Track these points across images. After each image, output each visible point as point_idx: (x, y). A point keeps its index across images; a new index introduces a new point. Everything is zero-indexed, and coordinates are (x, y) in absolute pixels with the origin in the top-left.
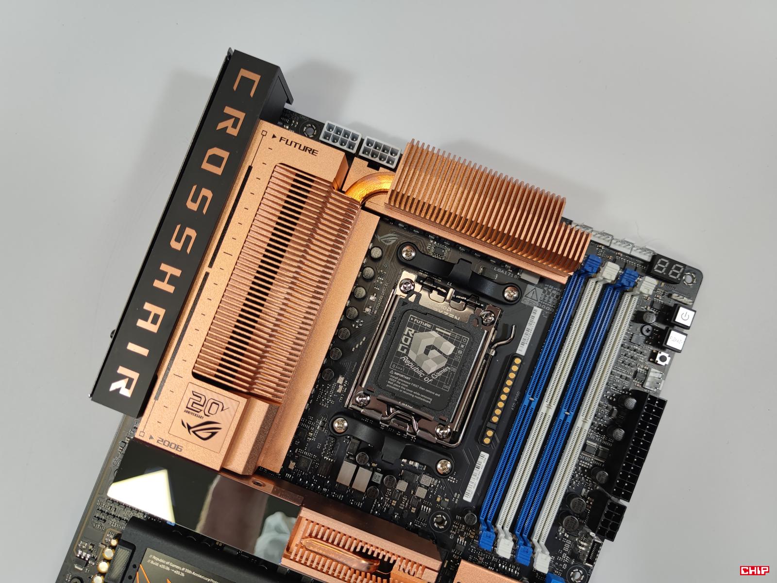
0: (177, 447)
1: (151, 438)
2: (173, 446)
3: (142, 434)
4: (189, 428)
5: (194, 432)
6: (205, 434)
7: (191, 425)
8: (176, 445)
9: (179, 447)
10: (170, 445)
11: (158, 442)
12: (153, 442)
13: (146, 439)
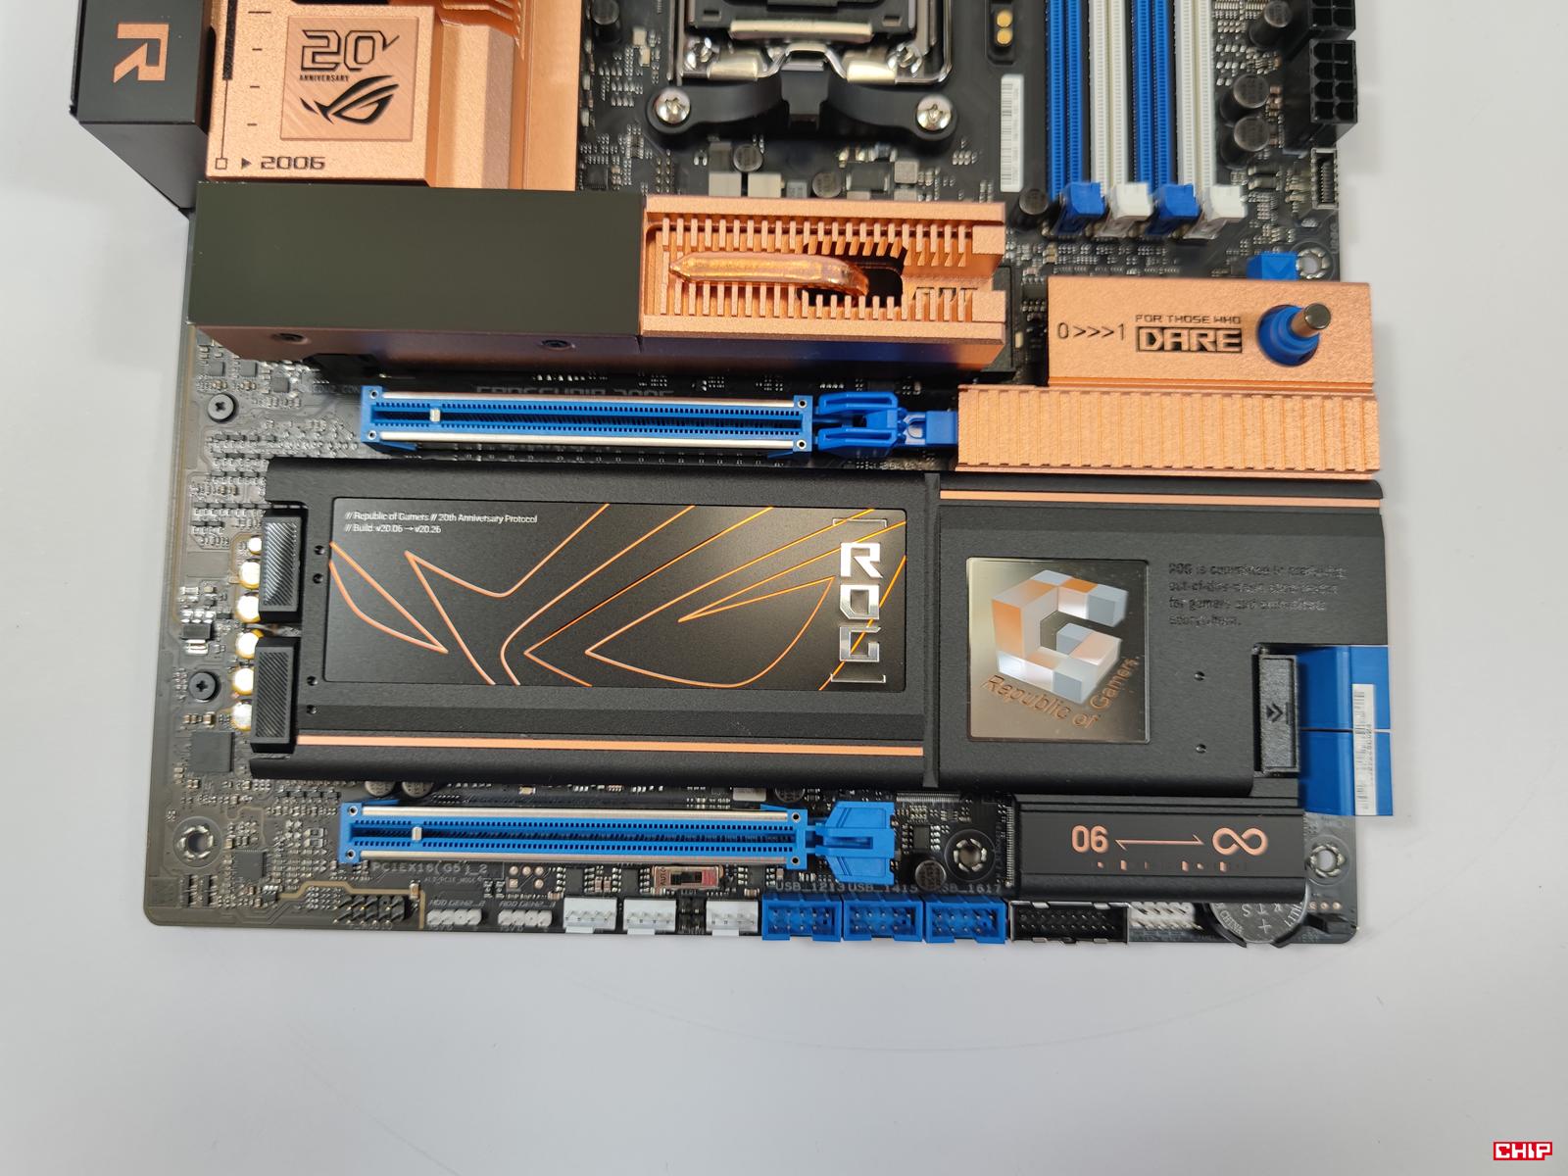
0: (310, 162)
1: (245, 163)
2: (301, 163)
3: (221, 164)
4: (324, 110)
5: (338, 114)
6: (364, 111)
7: (327, 102)
8: (306, 158)
9: (316, 160)
10: (293, 162)
11: (263, 166)
12: (254, 171)
13: (235, 170)
